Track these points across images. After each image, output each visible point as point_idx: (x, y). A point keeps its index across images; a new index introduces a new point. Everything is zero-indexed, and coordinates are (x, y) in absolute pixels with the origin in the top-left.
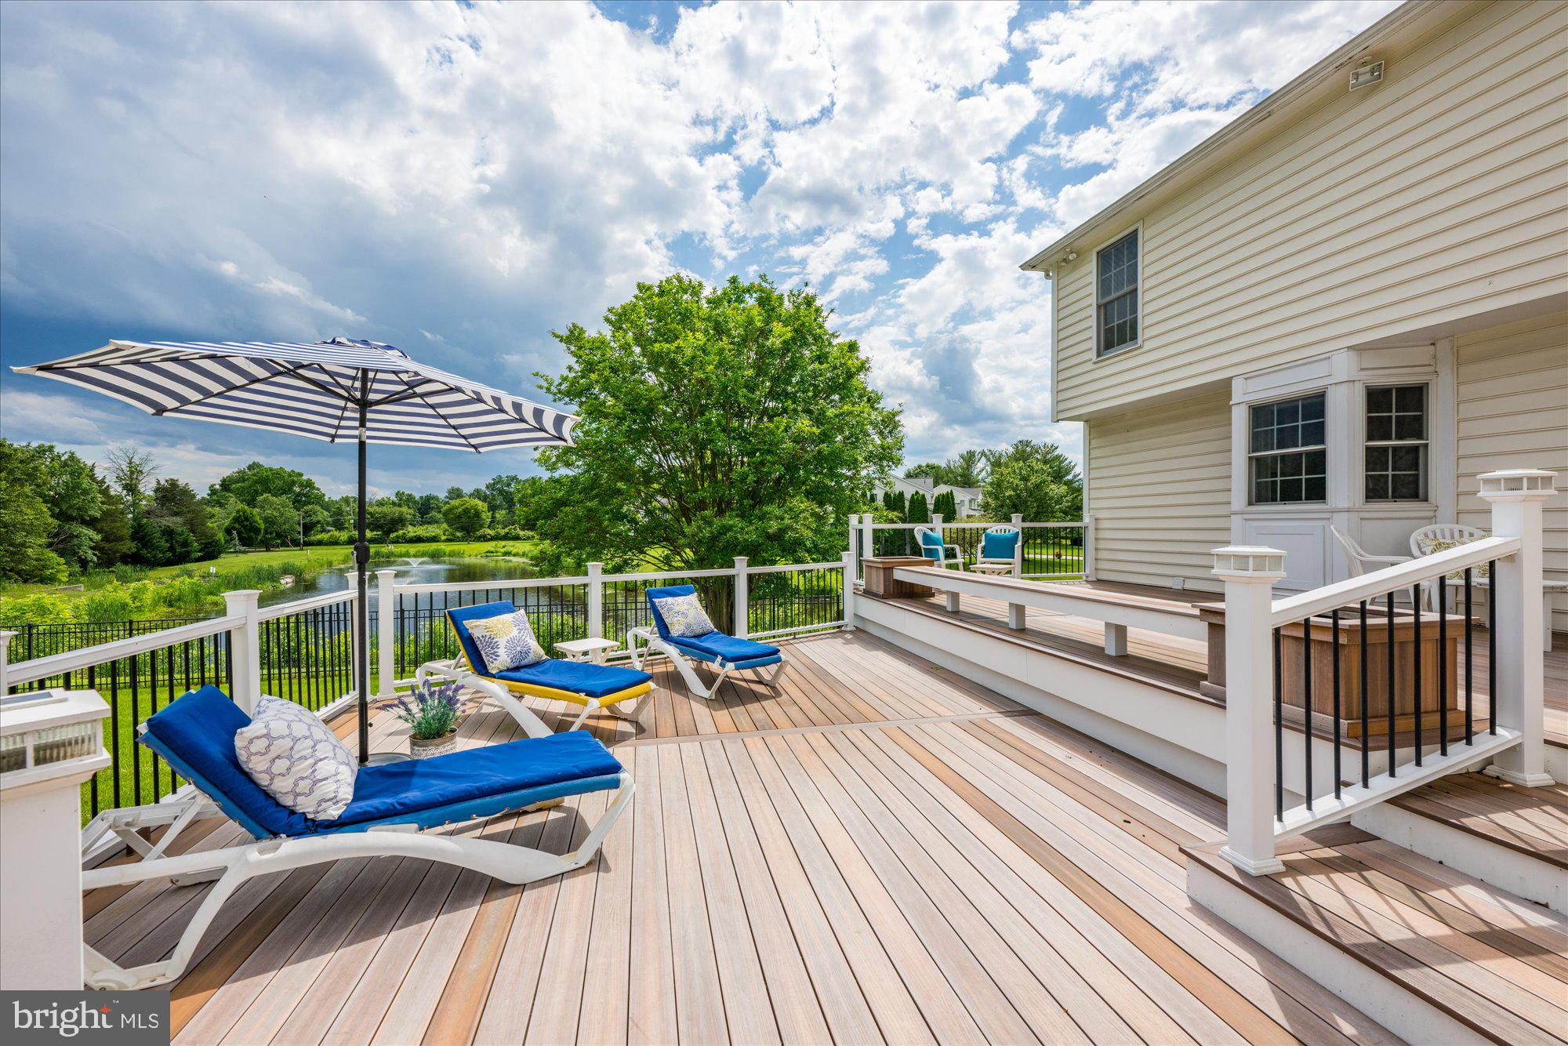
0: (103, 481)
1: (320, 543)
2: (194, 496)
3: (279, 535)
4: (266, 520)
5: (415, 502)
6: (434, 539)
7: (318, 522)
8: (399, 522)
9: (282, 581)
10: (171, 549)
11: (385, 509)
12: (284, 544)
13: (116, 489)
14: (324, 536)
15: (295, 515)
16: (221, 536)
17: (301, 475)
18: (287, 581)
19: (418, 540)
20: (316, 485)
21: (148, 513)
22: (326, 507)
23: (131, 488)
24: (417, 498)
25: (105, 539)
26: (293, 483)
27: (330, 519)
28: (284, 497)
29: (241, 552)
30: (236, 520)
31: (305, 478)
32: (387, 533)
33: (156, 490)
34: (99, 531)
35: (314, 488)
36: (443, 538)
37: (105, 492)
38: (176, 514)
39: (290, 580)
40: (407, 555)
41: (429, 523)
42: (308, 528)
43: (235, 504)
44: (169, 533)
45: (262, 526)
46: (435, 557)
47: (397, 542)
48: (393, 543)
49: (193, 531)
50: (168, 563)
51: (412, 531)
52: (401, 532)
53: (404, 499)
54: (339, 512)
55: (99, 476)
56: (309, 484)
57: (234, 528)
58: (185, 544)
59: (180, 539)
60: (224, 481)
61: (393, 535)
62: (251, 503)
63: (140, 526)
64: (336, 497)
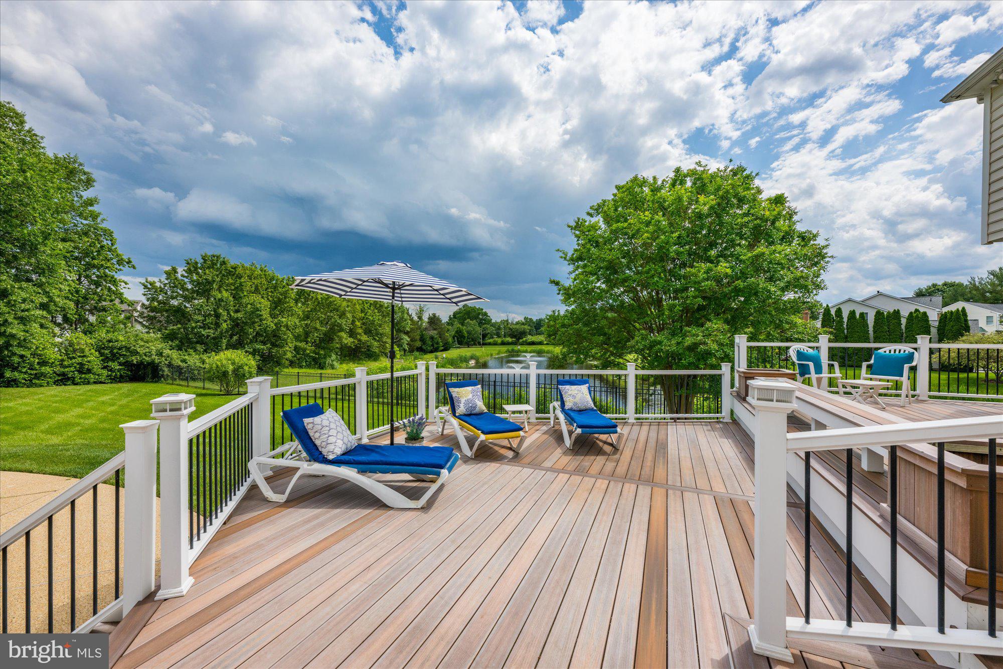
0: (411, 315)
1: (490, 344)
2: (441, 321)
3: (473, 340)
4: (468, 332)
5: (534, 323)
6: (540, 343)
7: (489, 333)
8: (523, 334)
9: (470, 363)
10: (433, 345)
11: (517, 327)
12: (475, 344)
13: (416, 318)
14: (491, 341)
15: (479, 330)
16: (450, 340)
17: (482, 310)
18: (472, 362)
19: (533, 343)
20: (489, 315)
21: (426, 328)
22: (493, 325)
23: (420, 318)
24: (534, 320)
25: (412, 340)
26: (479, 314)
27: (495, 332)
28: (475, 321)
29: (458, 347)
30: (457, 332)
31: (484, 311)
32: (518, 339)
33: (429, 319)
34: (409, 337)
35: (487, 316)
36: (545, 342)
37: (412, 320)
38: (435, 329)
39: (473, 362)
40: (526, 352)
41: (539, 334)
42: (484, 336)
43: (457, 325)
44: (432, 338)
45: (466, 335)
46: (540, 353)
47: (523, 344)
48: (521, 345)
49: (440, 337)
50: (432, 352)
51: (530, 338)
52: (524, 339)
53: (528, 321)
54: (499, 328)
55: (410, 313)
56: (486, 314)
57: (456, 336)
58: (438, 343)
59: (436, 341)
60: (454, 313)
61: (521, 341)
62: (463, 324)
63: (422, 335)
64: (499, 321)
